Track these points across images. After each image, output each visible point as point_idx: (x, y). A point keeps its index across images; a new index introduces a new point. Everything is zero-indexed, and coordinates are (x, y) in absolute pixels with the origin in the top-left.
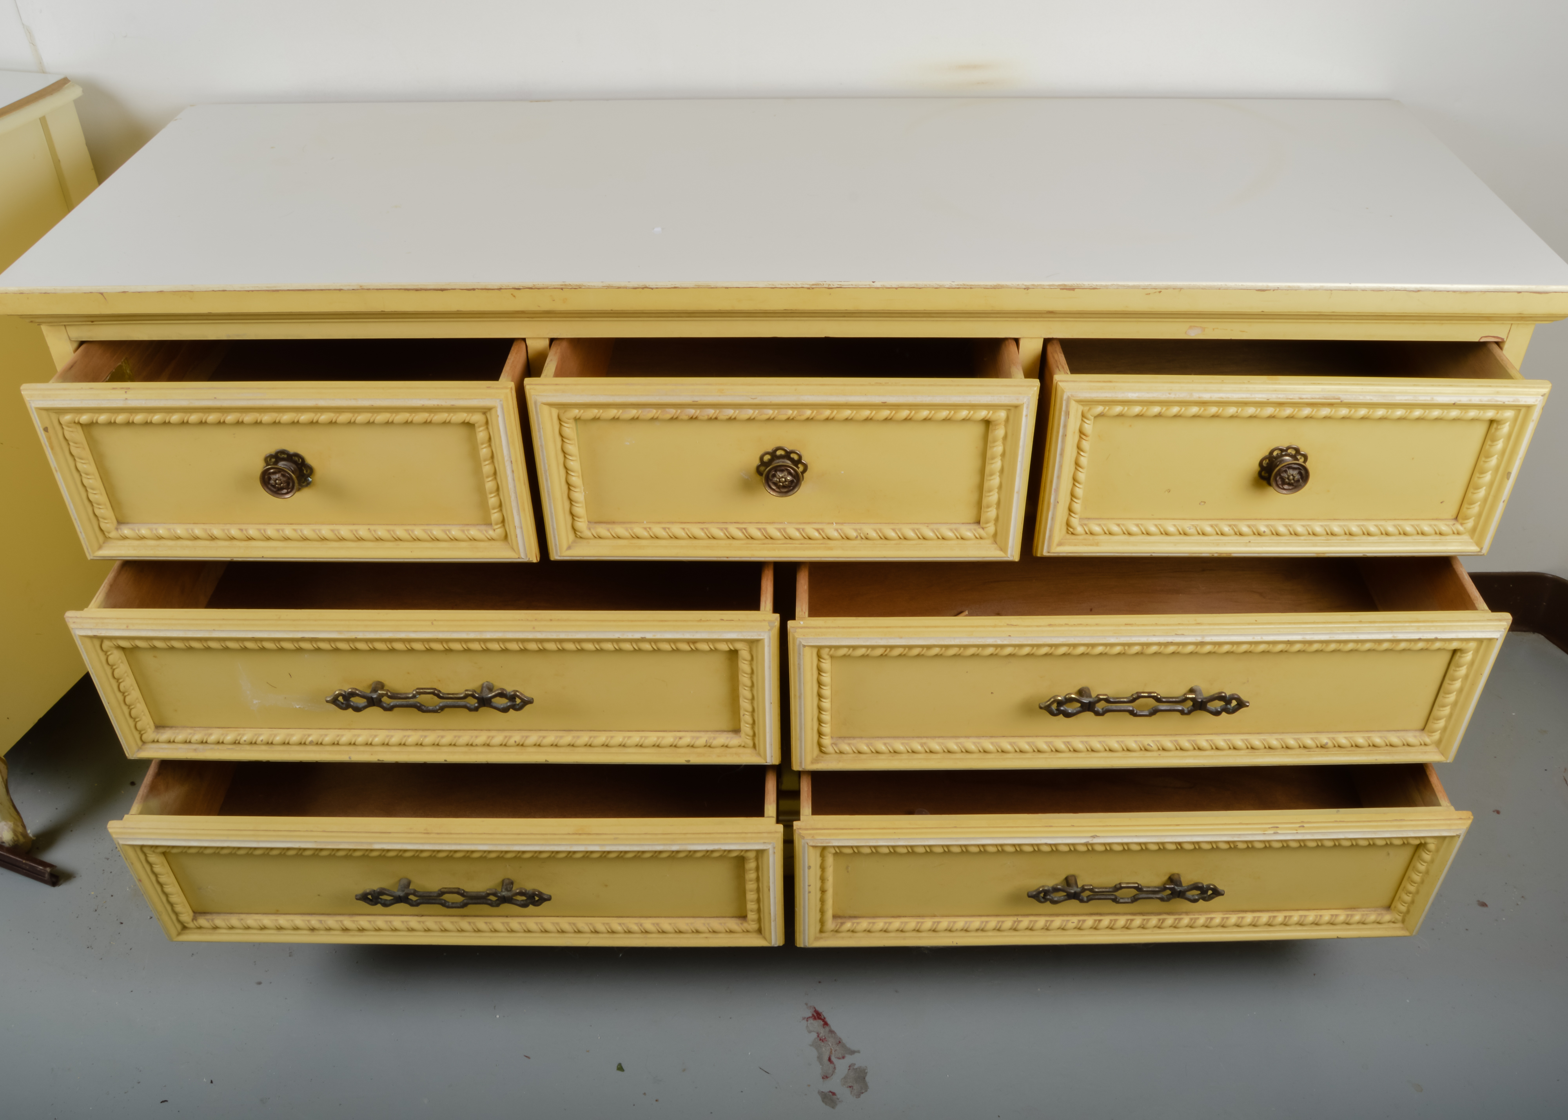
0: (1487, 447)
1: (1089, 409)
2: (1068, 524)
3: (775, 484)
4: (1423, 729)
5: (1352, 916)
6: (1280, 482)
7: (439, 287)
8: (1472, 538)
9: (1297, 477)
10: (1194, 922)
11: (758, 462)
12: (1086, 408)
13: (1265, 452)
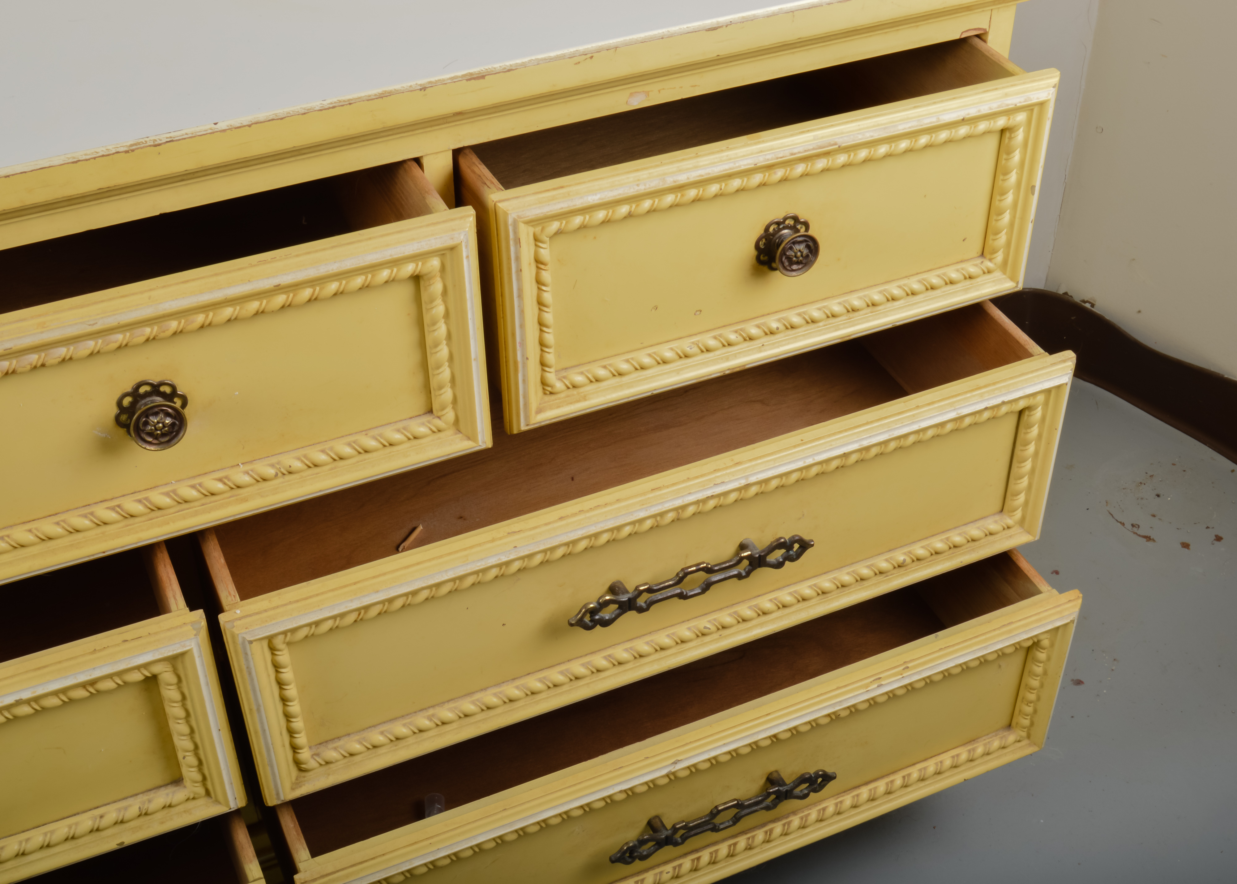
0: (1004, 162)
1: (543, 229)
2: (544, 383)
3: (150, 434)
4: (1002, 511)
5: (974, 750)
6: (786, 264)
8: (1004, 273)
9: (805, 252)
10: (806, 821)
11: (115, 410)
12: (538, 229)
13: (759, 231)
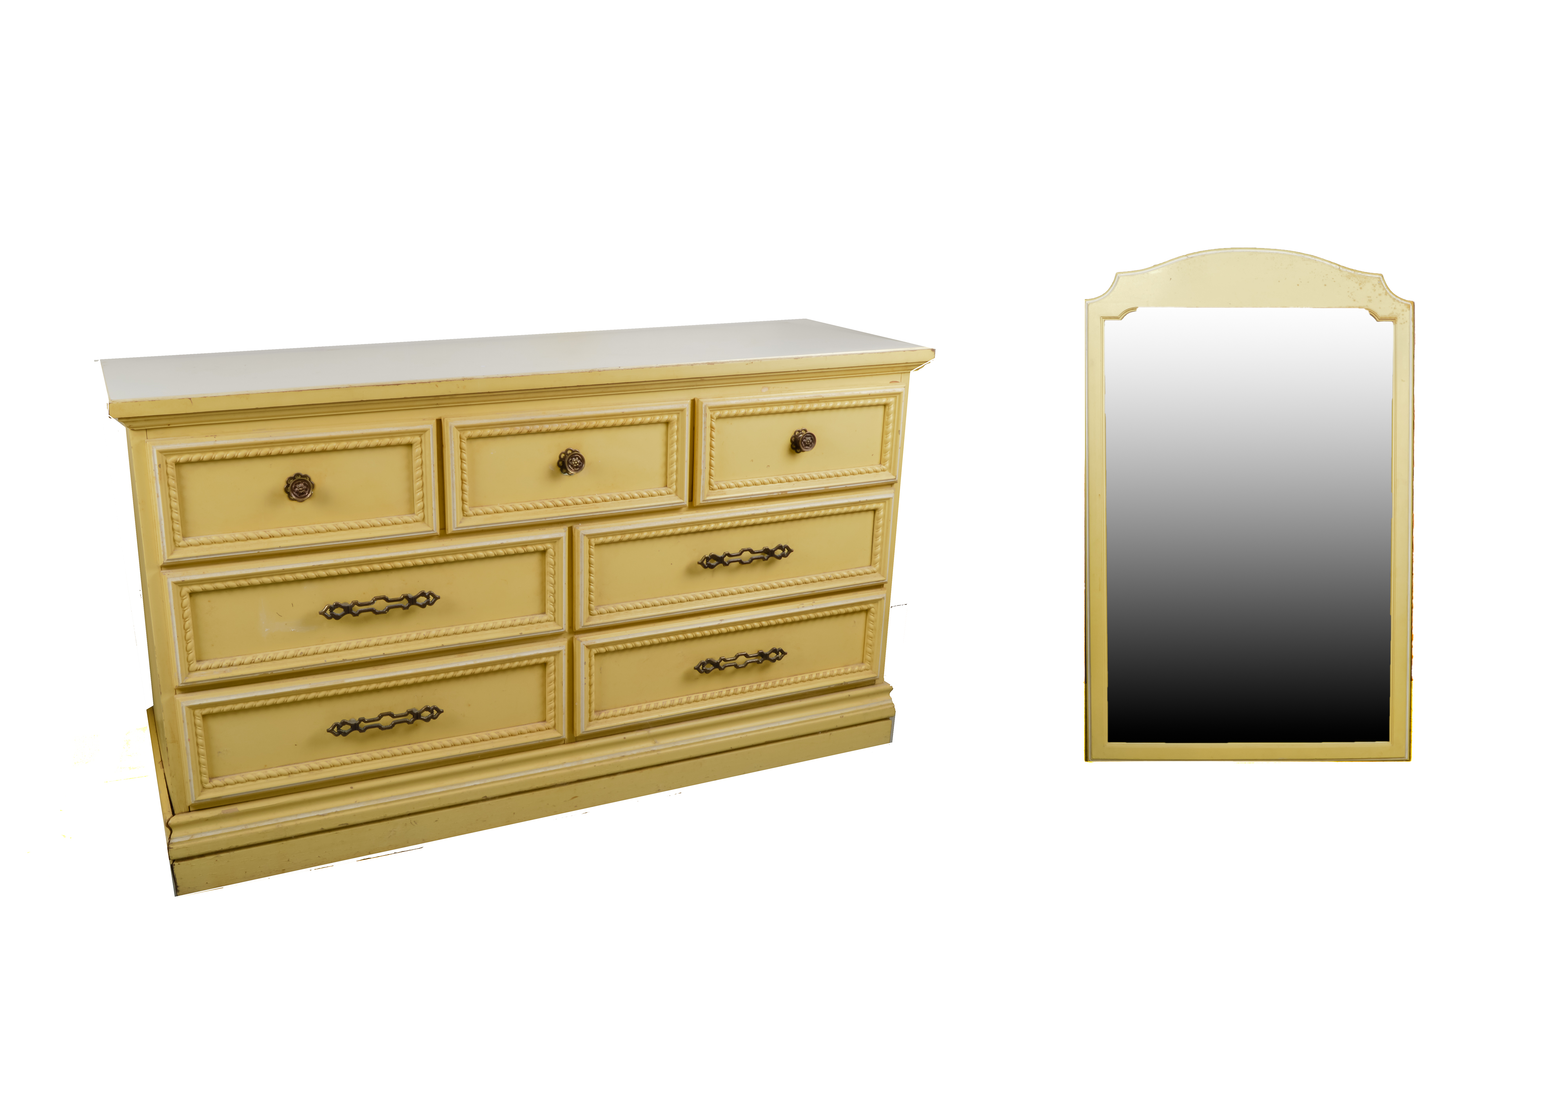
0: (886, 419)
2: (710, 484)
3: (572, 466)
6: (804, 445)
7: (396, 383)
8: (890, 472)
9: (811, 441)
11: (558, 459)
12: (712, 413)
13: (790, 437)
